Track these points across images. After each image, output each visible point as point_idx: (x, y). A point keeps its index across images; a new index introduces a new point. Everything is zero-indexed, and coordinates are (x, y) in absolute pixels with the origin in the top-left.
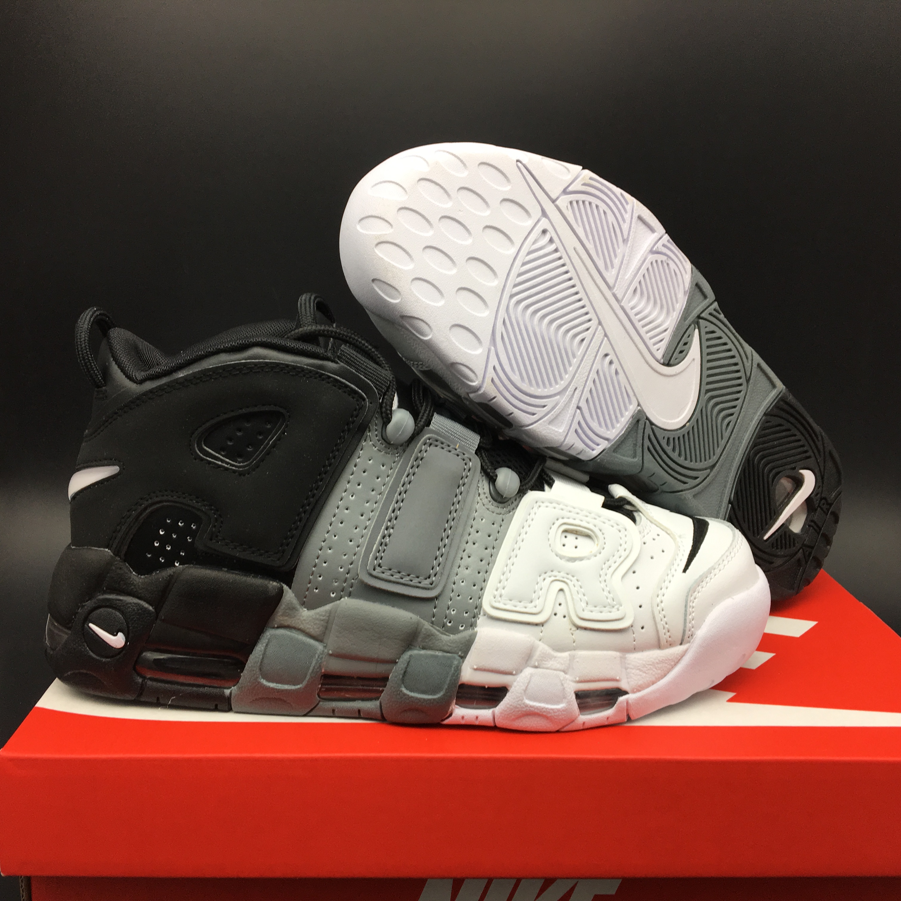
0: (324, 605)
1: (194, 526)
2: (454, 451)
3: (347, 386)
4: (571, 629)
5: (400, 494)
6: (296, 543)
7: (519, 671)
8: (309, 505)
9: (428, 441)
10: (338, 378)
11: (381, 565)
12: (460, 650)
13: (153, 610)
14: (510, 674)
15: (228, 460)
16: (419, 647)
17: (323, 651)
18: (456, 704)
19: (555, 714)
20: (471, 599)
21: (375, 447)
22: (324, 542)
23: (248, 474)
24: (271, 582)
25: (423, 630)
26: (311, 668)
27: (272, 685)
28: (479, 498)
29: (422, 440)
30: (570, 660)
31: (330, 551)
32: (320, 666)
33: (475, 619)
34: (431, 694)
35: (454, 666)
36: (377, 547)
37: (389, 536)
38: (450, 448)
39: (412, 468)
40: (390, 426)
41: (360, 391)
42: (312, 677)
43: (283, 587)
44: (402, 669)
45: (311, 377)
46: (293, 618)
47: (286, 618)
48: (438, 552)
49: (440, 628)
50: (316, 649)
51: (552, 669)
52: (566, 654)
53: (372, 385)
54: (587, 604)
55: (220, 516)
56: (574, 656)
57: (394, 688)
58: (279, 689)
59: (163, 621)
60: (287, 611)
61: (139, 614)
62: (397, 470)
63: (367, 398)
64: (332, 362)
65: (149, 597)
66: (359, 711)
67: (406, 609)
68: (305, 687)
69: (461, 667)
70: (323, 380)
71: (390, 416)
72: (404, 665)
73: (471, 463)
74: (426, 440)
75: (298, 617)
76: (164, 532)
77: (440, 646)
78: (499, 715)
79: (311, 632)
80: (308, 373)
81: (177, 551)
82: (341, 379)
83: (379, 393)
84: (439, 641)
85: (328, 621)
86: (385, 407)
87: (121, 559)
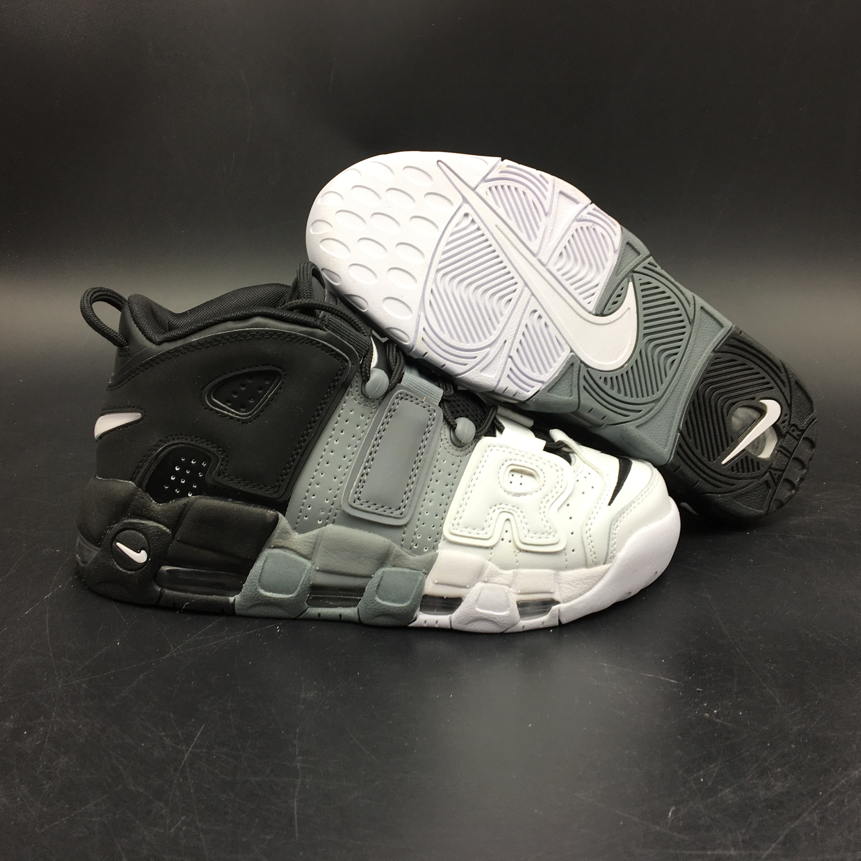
0: (312, 530)
1: (204, 464)
2: (421, 404)
3: (333, 350)
4: (515, 552)
5: (376, 440)
6: (290, 480)
7: (472, 585)
8: (300, 448)
9: (400, 395)
10: (326, 343)
11: (360, 498)
12: (424, 568)
13: (170, 533)
14: (464, 587)
15: (233, 410)
16: (391, 564)
17: (311, 567)
18: (420, 610)
19: (501, 619)
20: (433, 526)
22: (313, 478)
23: (250, 422)
24: (269, 511)
25: (394, 551)
26: (302, 581)
27: (269, 594)
28: (441, 443)
29: (395, 395)
30: (513, 576)
31: (318, 486)
32: (309, 579)
33: (436, 543)
34: (400, 603)
35: (419, 581)
36: (357, 484)
37: (367, 474)
38: (418, 401)
39: (386, 418)
40: (368, 384)
41: (344, 354)
42: (302, 588)
43: (278, 515)
44: (376, 583)
45: (303, 342)
46: (287, 540)
47: (281, 540)
48: (407, 488)
49: (408, 549)
50: (306, 566)
51: (498, 584)
52: (510, 572)
53: (354, 349)
54: (529, 531)
55: (227, 456)
56: (517, 573)
57: (370, 598)
58: (275, 598)
59: (179, 541)
60: (282, 535)
61: (159, 536)
62: (373, 420)
63: (350, 360)
64: (321, 330)
65: (167, 522)
66: (340, 615)
67: (380, 534)
68: (296, 596)
69: (425, 581)
70: (313, 345)
71: (368, 375)
72: (378, 579)
73: (435, 414)
74: (398, 394)
75: (291, 540)
76: (179, 469)
77: (408, 564)
78: (455, 620)
79: (302, 551)
80: (301, 339)
81: (191, 484)
82: (328, 344)
83: (359, 356)
84: (407, 560)
85: (316, 543)
86: (365, 368)
87: (143, 489)
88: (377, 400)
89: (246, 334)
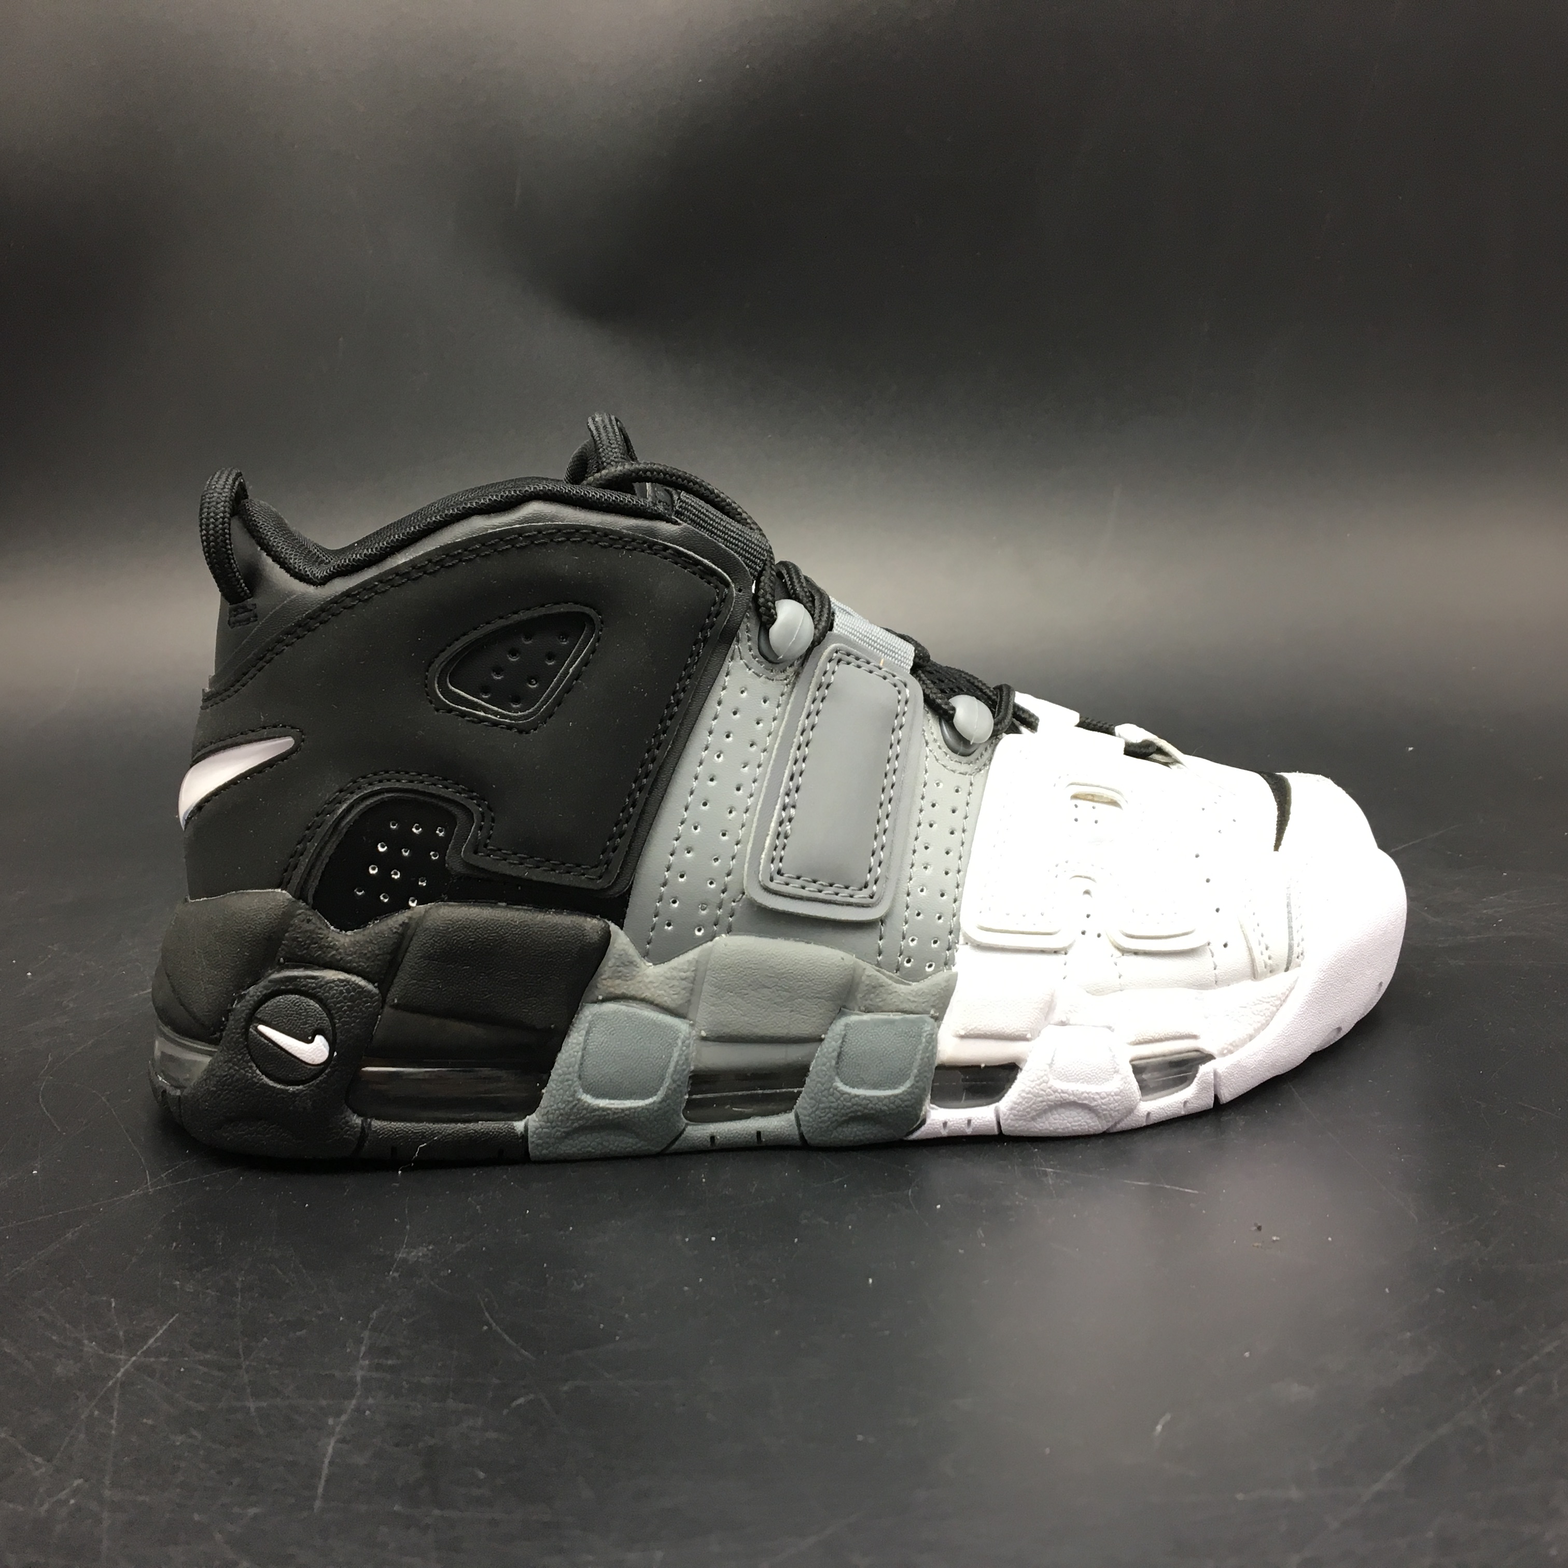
0: (684, 953)
1: (441, 831)
2: (877, 671)
3: (698, 563)
4: (1113, 955)
5: (799, 749)
6: (630, 846)
7: (1036, 1033)
8: (646, 777)
9: (835, 655)
10: (681, 549)
11: (782, 871)
12: (933, 1006)
13: (376, 991)
14: (1021, 1038)
15: (496, 708)
16: (860, 1008)
17: (690, 1033)
18: (932, 1103)
19: (1103, 1101)
20: (939, 918)
21: (750, 669)
22: (677, 840)
23: (534, 730)
24: (589, 919)
25: (864, 978)
26: (672, 1064)
27: (603, 1103)
28: (927, 749)
29: (826, 653)
31: (689, 855)
32: (687, 1059)
33: (950, 951)
34: (890, 1088)
35: (925, 1034)
36: (773, 841)
37: (790, 820)
38: (870, 667)
39: (813, 702)
40: (774, 630)
41: (720, 570)
42: (674, 1081)
43: (609, 926)
44: (834, 1050)
45: (635, 549)
46: (631, 980)
47: (618, 982)
48: (875, 844)
49: (894, 973)
50: (675, 1031)
51: (1088, 1026)
52: (1109, 999)
53: (740, 559)
55: (490, 808)
56: (1122, 1001)
57: (823, 1085)
58: (617, 1109)
59: (396, 1007)
60: (620, 969)
61: (352, 999)
62: (789, 708)
63: (733, 581)
64: (668, 522)
65: (368, 966)
66: (759, 1133)
67: (833, 945)
68: (663, 1100)
69: (937, 1035)
70: (655, 554)
71: (772, 611)
72: (836, 1042)
73: (907, 691)
74: (831, 653)
75: (639, 979)
76: (386, 848)
77: (896, 1004)
78: (1008, 1113)
79: (666, 1001)
80: (630, 542)
81: (412, 879)
82: (686, 551)
83: (751, 573)
84: (894, 994)
85: (694, 979)
86: (763, 597)
87: (307, 904)
88: (790, 666)
89: (516, 536)
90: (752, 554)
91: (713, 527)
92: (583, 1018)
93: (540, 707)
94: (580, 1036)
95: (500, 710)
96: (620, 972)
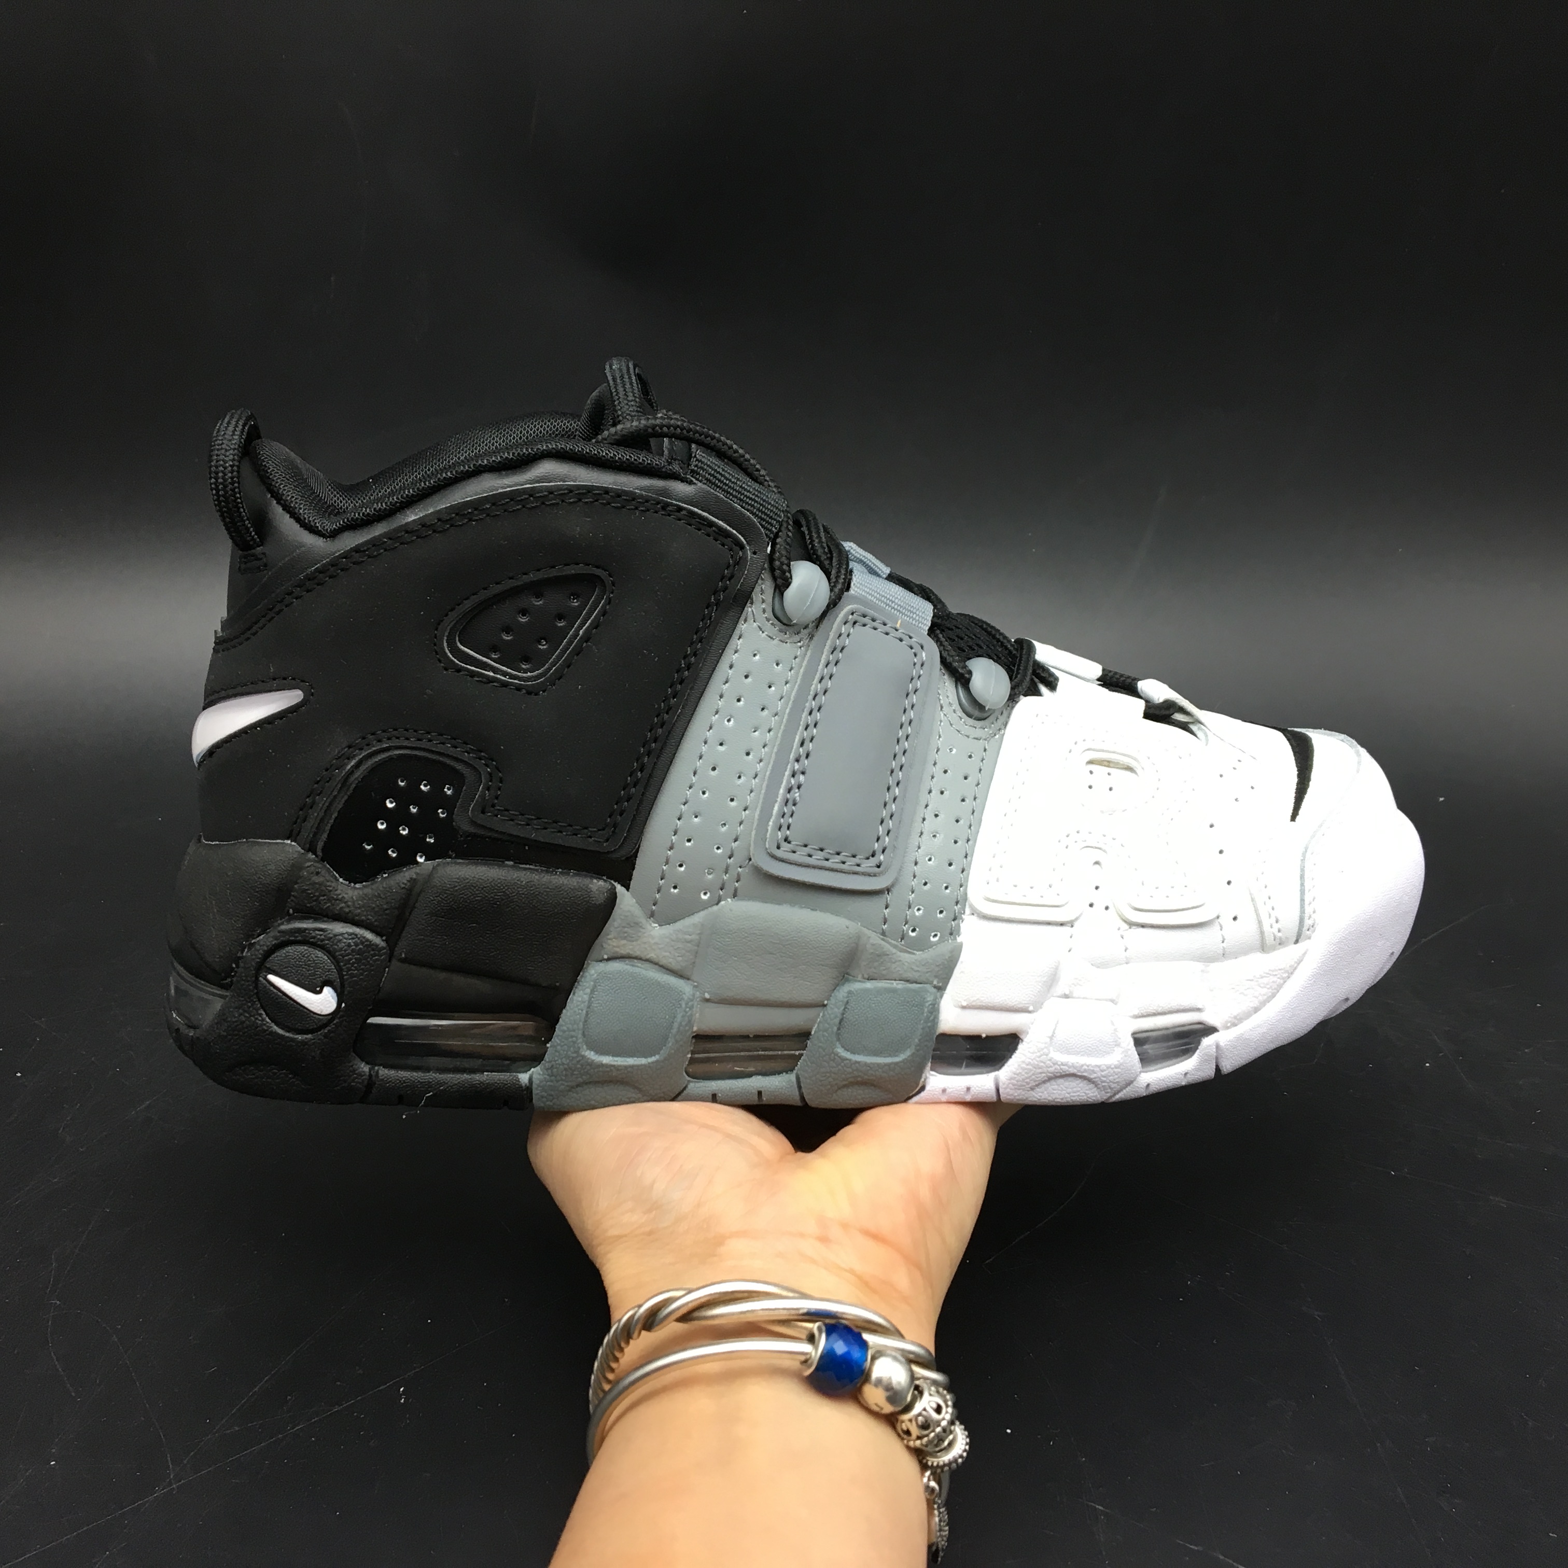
0: (689, 916)
1: (449, 789)
2: (893, 633)
3: (711, 524)
4: (1120, 928)
5: (810, 713)
6: (637, 810)
7: (1038, 1005)
8: (655, 741)
9: (850, 617)
10: (696, 510)
11: (790, 839)
12: (936, 977)
13: (383, 944)
14: (1025, 1010)
15: (504, 668)
16: (863, 975)
17: (694, 995)
18: (932, 1069)
19: (1103, 1073)
20: (946, 888)
21: (763, 632)
22: (684, 805)
23: (544, 691)
24: (595, 881)
25: (868, 946)
26: (675, 1025)
27: (606, 1060)
28: (942, 713)
29: (841, 615)
31: (696, 820)
32: (690, 1021)
33: (956, 922)
34: (890, 1056)
35: (927, 1004)
36: (780, 809)
37: (799, 787)
38: (887, 628)
39: (827, 666)
40: (790, 593)
41: (734, 532)
42: (677, 1041)
43: (615, 888)
44: (836, 1017)
45: (648, 510)
46: (637, 940)
47: (624, 942)
48: (884, 811)
49: (897, 941)
50: (681, 992)
51: (1091, 999)
52: (1114, 972)
53: (755, 520)
55: (498, 769)
56: (1128, 974)
57: (824, 1050)
58: (620, 1066)
59: (403, 960)
60: (626, 929)
61: (360, 952)
62: (802, 670)
63: (748, 543)
64: (682, 481)
65: (376, 921)
66: (760, 1093)
67: (836, 913)
68: (665, 1059)
69: (939, 1005)
70: (669, 515)
71: (787, 574)
72: (839, 1009)
73: (924, 653)
74: (846, 615)
75: (644, 939)
76: (394, 804)
77: (900, 972)
78: (1007, 1083)
79: (670, 963)
80: (644, 503)
81: (421, 836)
82: (700, 512)
83: (766, 534)
84: (897, 963)
85: (699, 943)
86: (779, 559)
87: (317, 856)
88: (804, 629)
89: (527, 496)
90: (768, 515)
91: (730, 487)
92: (588, 977)
93: (550, 669)
94: (585, 994)
95: (509, 670)
96: (626, 932)
